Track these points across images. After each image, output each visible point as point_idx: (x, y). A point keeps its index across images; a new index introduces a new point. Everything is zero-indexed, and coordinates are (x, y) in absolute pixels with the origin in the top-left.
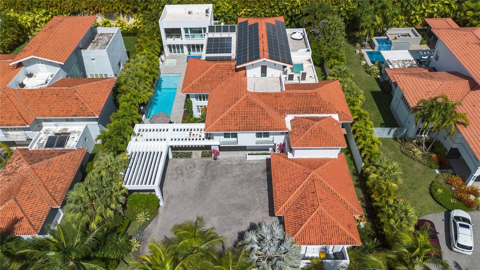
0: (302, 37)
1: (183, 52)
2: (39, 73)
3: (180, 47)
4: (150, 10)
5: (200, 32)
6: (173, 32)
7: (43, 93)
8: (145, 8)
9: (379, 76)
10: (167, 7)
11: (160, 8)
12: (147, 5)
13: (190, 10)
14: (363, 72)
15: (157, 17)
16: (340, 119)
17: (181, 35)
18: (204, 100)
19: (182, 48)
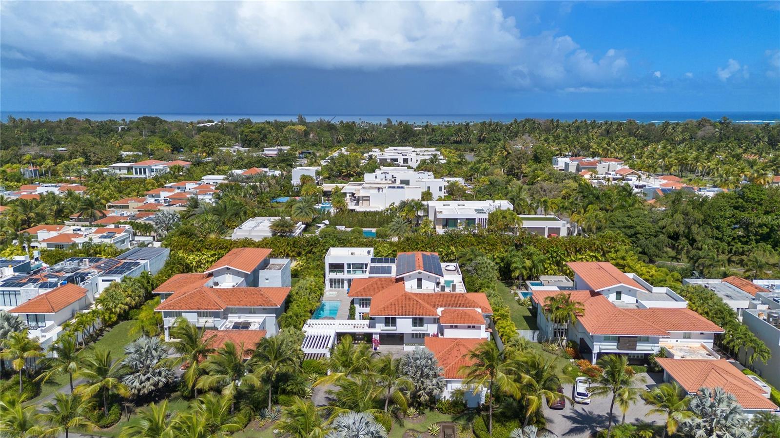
0: (454, 269)
1: (343, 288)
2: (224, 283)
3: (340, 282)
4: (314, 253)
5: (362, 268)
6: (337, 267)
7: (233, 291)
8: (310, 252)
9: (531, 307)
10: (331, 249)
11: (324, 251)
12: (312, 249)
13: (353, 252)
14: (516, 306)
15: (322, 258)
16: (482, 312)
17: (343, 271)
18: (366, 307)
19: (343, 283)
